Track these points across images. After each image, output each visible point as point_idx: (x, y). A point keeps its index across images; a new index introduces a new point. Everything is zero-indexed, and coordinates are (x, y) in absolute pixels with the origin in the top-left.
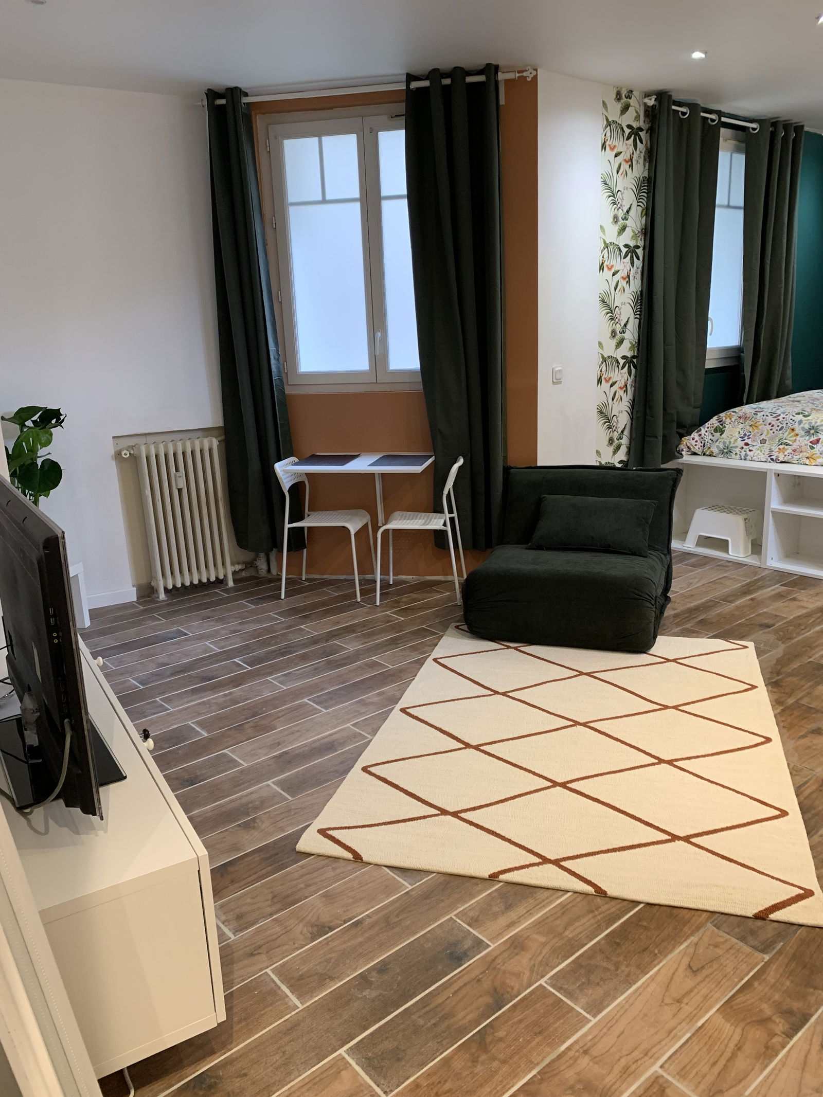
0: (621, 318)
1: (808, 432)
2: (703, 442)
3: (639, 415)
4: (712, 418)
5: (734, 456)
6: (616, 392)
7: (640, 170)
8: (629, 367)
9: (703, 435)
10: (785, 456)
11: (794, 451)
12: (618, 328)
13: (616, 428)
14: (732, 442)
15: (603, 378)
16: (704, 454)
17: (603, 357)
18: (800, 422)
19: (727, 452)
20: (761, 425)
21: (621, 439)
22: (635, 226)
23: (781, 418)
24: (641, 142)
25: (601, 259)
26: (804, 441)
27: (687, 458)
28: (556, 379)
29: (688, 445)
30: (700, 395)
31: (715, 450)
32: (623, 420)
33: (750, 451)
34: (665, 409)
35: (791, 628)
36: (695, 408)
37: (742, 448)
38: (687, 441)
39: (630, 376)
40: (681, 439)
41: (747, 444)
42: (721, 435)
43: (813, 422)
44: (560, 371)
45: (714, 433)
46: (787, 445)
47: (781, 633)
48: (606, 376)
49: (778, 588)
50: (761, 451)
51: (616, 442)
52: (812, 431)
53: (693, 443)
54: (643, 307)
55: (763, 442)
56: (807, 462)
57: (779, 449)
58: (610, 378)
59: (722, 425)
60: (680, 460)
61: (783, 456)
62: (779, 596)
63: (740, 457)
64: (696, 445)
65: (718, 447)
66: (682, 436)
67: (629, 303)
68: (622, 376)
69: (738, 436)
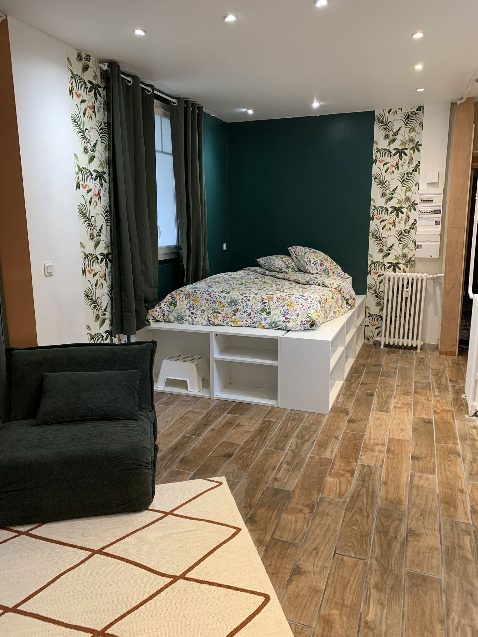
0: (97, 225)
1: (230, 304)
2: (163, 313)
3: (117, 296)
4: (167, 295)
5: (185, 322)
6: (98, 280)
7: (100, 116)
8: (106, 261)
9: (163, 308)
10: (218, 321)
11: (224, 317)
12: (95, 232)
13: (101, 307)
14: (183, 312)
15: (87, 270)
16: (165, 321)
17: (85, 254)
18: (225, 297)
19: (180, 319)
20: (200, 300)
21: (105, 315)
22: (101, 158)
23: (212, 294)
24: (100, 96)
25: (77, 179)
26: (228, 310)
27: (154, 325)
28: (48, 273)
29: (153, 315)
30: (157, 280)
31: (172, 318)
32: (105, 301)
33: (196, 318)
34: (135, 292)
35: (245, 454)
36: (154, 288)
37: (190, 316)
38: (152, 312)
39: (107, 268)
40: (148, 311)
41: (192, 313)
42: (175, 307)
43: (233, 297)
44: (50, 266)
45: (170, 306)
46: (219, 313)
47: (240, 461)
48: (89, 269)
49: (226, 416)
50: (202, 318)
51: (101, 317)
52: (233, 304)
53: (157, 313)
54: (112, 217)
55: (203, 311)
56: (233, 324)
57: (214, 316)
58: (92, 270)
59: (174, 300)
60: (149, 327)
61: (217, 321)
62: (229, 424)
63: (189, 323)
64: (158, 315)
65: (174, 316)
66: (148, 309)
67: (102, 214)
68: (101, 268)
69: (186, 308)
